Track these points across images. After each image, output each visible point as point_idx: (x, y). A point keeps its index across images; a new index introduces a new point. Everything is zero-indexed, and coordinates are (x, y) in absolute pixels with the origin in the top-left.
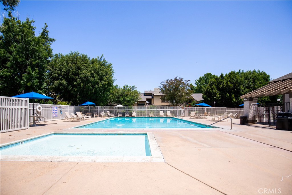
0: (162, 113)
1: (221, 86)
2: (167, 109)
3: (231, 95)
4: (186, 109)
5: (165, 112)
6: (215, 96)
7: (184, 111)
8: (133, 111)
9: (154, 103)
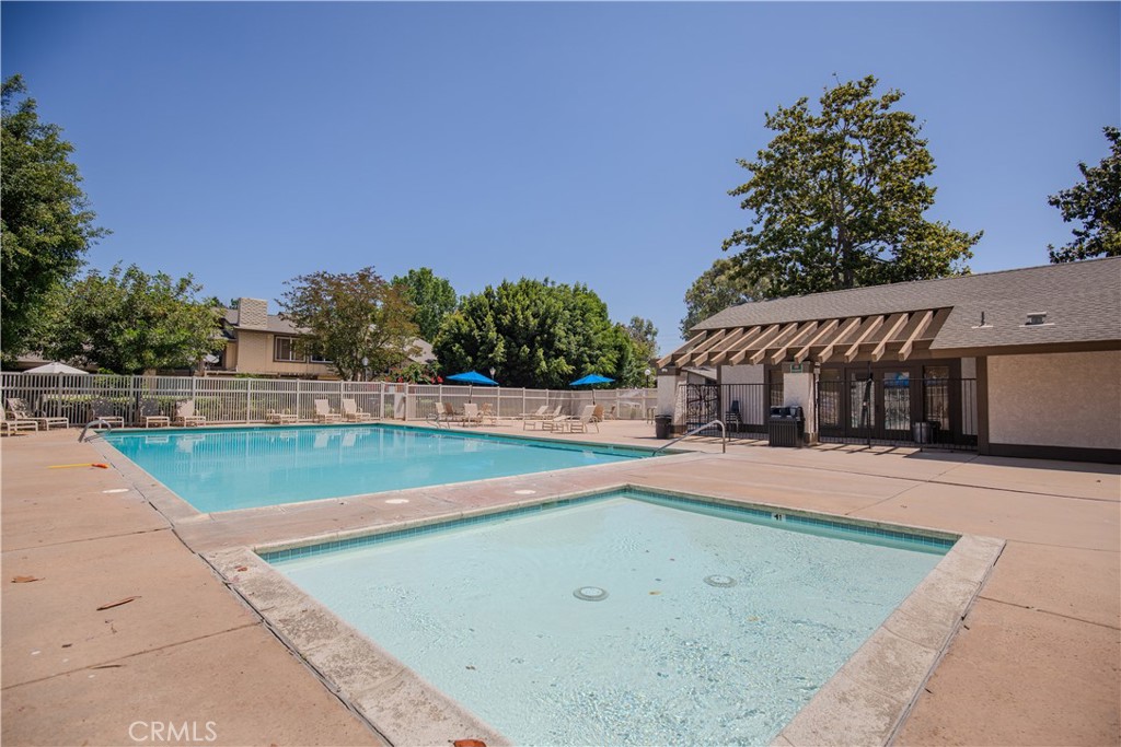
0: (322, 407)
1: (506, 320)
2: (343, 392)
4: (411, 390)
5: (335, 404)
6: (492, 350)
7: (404, 399)
9: (236, 364)
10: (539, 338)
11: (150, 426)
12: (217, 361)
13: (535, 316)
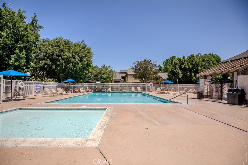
0: (133, 89)
1: (183, 66)
2: (138, 86)
3: (191, 74)
4: (154, 85)
5: (136, 88)
6: (179, 75)
7: (152, 87)
8: (109, 87)
9: (127, 80)
10: (193, 70)
11: (103, 92)
12: (124, 80)
13: (192, 64)
